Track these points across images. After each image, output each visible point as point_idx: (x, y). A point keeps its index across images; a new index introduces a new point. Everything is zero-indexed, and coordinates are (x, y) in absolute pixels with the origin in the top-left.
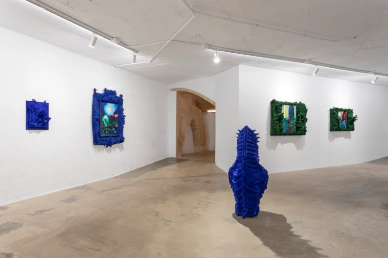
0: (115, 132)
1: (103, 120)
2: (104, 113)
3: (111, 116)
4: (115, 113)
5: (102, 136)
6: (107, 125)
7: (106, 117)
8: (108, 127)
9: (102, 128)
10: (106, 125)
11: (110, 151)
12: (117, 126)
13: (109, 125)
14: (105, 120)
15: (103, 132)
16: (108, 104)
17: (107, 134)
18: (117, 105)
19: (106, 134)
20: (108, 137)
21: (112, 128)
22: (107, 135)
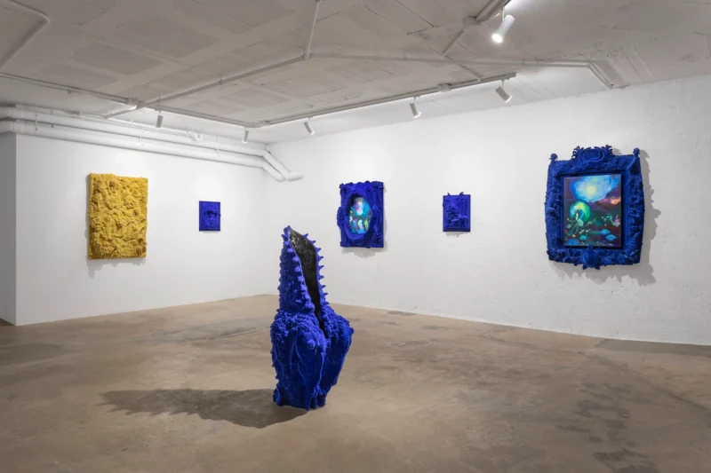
0: (611, 237)
1: (572, 213)
2: (575, 199)
3: (597, 203)
4: (609, 195)
5: (570, 244)
6: (585, 223)
7: (580, 206)
8: (585, 227)
9: (569, 230)
10: (581, 223)
11: (604, 280)
12: (617, 223)
13: (590, 223)
14: (579, 212)
15: (571, 237)
16: (588, 178)
17: (584, 241)
18: (618, 176)
19: (581, 241)
20: (586, 247)
21: (601, 229)
22: (583, 244)
